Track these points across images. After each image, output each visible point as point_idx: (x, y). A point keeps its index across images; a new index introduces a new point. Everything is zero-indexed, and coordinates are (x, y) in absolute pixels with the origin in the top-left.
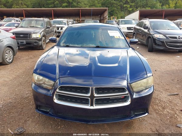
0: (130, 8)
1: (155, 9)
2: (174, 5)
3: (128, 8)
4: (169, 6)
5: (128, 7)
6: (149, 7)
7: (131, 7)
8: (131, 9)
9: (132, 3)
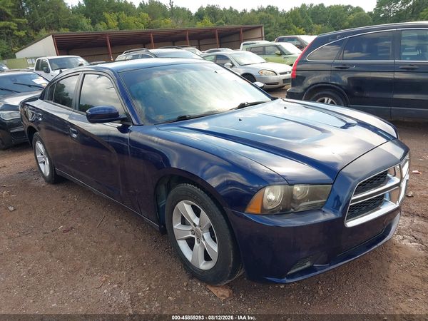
0: (19, 30)
1: (80, 31)
2: (116, 23)
3: (13, 30)
4: (107, 23)
5: (12, 27)
6: (65, 27)
7: (20, 27)
8: (22, 33)
9: (18, 18)
